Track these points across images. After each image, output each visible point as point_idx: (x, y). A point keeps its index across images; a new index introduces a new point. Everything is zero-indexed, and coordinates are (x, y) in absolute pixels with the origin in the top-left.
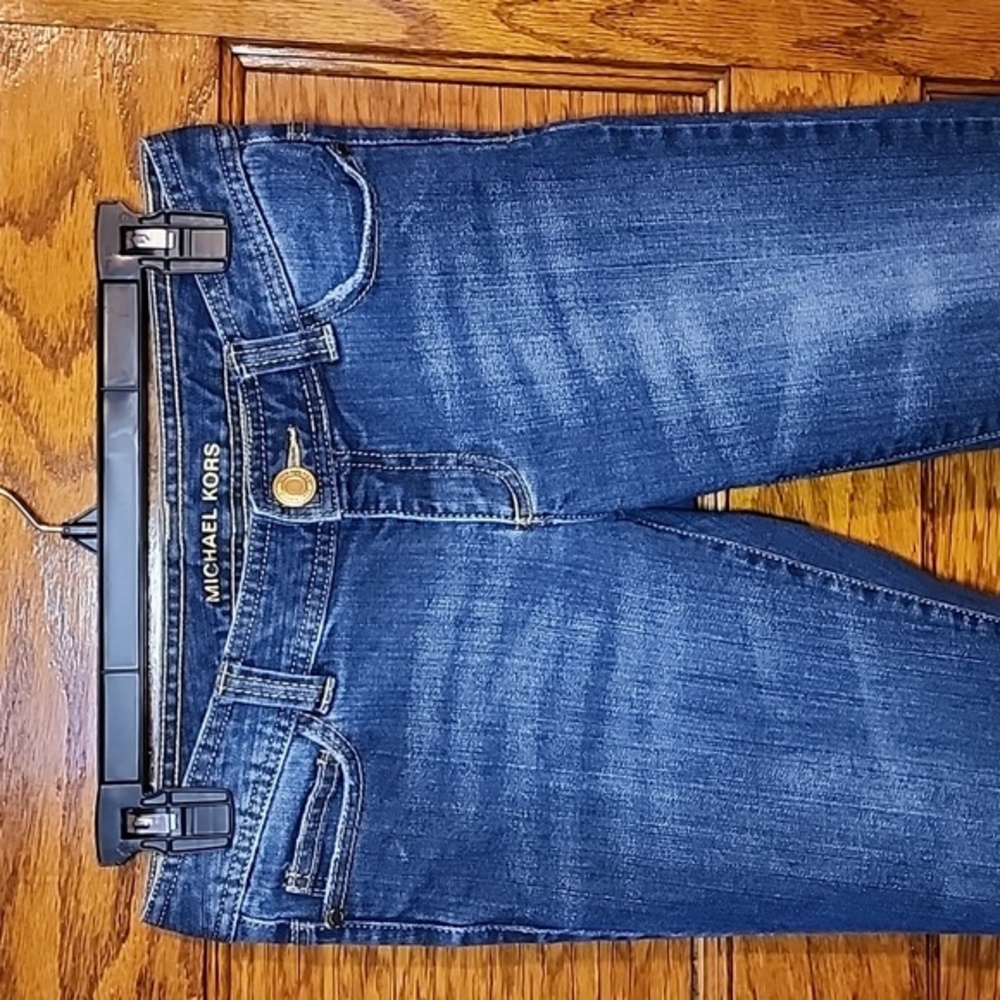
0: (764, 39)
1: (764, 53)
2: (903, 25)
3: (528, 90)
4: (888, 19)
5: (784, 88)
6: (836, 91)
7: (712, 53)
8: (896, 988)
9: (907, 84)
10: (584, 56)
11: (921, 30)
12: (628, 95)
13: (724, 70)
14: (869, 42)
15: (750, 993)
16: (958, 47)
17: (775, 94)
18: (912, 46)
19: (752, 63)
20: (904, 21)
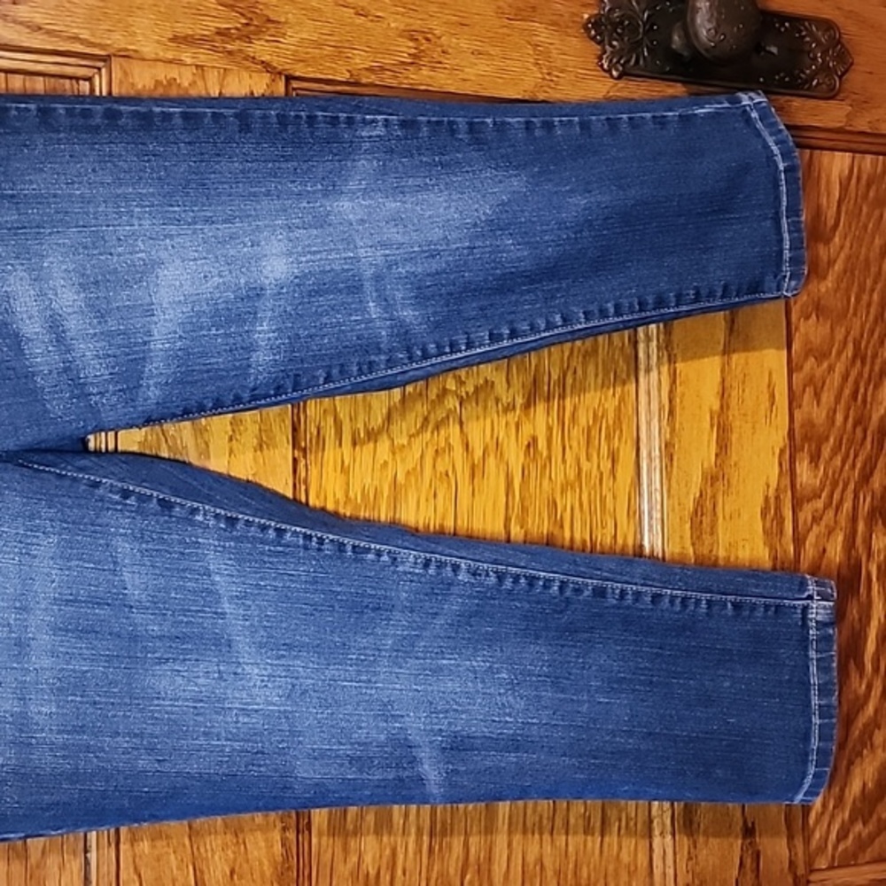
0: (143, 34)
1: (143, 46)
2: (268, 29)
4: (255, 23)
5: (161, 77)
6: (210, 84)
7: (92, 43)
8: (269, 861)
9: (273, 80)
11: (285, 34)
12: (17, 76)
13: (106, 59)
14: (238, 42)
15: (136, 878)
16: (317, 51)
17: (153, 82)
18: (277, 48)
19: (131, 53)
20: (270, 25)
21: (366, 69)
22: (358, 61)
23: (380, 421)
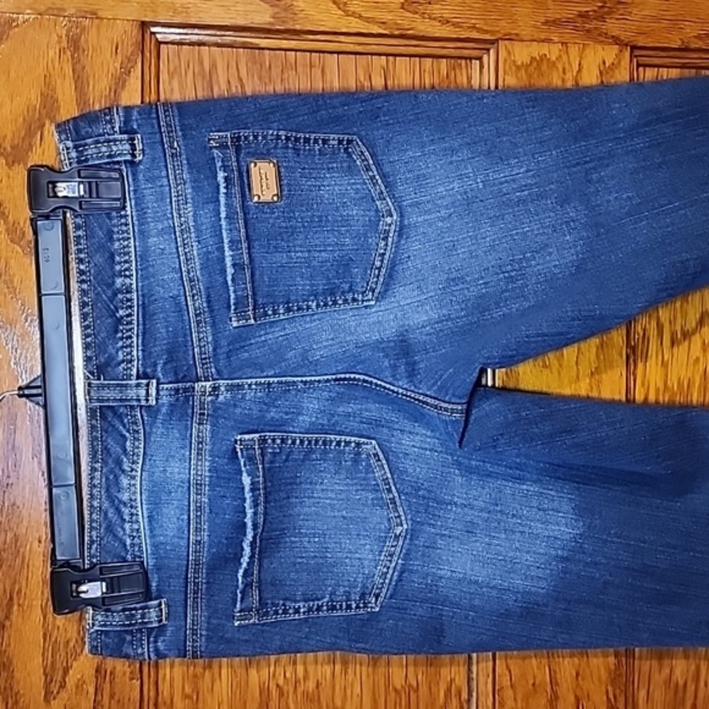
0: (522, 20)
1: (522, 30)
2: (618, 9)
3: (358, 56)
4: (608, 5)
5: (536, 55)
6: (572, 57)
7: (485, 30)
8: (605, 668)
9: (621, 51)
10: (397, 32)
11: (631, 13)
12: (428, 59)
13: (494, 42)
14: (594, 21)
15: (507, 673)
16: (656, 25)
17: (529, 58)
18: (624, 24)
19: (513, 37)
20: (619, 6)
21: (695, 37)
22: (688, 31)
23: (694, 324)
